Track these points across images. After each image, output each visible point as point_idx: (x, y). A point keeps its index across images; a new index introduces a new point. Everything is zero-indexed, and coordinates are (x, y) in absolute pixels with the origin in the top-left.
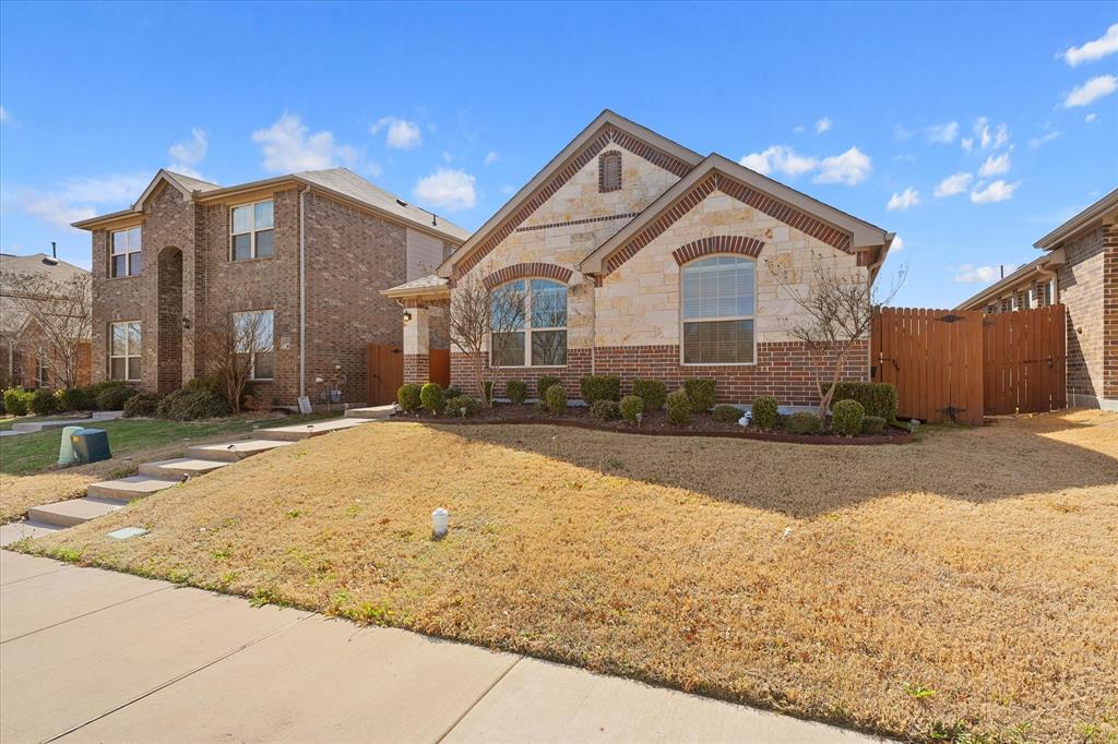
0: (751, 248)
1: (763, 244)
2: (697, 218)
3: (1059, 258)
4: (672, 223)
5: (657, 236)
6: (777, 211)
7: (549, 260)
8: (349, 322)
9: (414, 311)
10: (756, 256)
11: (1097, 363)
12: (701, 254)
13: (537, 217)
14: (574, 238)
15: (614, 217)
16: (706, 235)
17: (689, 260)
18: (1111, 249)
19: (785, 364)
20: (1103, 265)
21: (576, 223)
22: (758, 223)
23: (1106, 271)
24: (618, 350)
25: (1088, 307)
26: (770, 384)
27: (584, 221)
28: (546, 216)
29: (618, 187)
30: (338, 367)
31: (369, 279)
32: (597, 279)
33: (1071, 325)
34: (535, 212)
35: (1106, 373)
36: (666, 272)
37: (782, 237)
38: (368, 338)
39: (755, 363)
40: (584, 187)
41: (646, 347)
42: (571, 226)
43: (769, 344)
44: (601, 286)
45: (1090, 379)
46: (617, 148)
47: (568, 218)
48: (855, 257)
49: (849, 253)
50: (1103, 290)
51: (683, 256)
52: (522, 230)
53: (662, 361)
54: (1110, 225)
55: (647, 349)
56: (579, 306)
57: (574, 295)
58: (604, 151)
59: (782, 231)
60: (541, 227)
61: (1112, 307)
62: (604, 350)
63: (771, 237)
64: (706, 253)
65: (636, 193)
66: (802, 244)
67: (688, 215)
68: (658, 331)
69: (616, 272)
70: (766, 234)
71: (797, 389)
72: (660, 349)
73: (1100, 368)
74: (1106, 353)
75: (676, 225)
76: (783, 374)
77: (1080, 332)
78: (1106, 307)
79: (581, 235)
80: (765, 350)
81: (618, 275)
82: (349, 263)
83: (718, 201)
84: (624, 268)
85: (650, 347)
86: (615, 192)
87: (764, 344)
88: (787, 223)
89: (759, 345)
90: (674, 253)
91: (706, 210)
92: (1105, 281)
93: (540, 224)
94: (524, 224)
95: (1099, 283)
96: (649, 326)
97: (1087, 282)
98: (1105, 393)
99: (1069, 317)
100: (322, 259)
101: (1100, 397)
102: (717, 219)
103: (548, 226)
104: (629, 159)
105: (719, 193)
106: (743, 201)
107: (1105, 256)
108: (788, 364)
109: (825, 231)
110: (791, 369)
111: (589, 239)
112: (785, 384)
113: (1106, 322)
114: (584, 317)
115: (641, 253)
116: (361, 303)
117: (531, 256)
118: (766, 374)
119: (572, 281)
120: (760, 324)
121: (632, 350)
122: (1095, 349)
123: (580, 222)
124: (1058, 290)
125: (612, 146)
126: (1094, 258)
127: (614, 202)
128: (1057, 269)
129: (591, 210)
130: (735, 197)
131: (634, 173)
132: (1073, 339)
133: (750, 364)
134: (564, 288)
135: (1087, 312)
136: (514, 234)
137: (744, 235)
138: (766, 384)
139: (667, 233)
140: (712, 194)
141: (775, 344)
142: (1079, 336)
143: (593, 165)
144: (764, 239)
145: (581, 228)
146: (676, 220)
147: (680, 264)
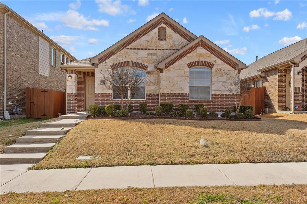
0: (210, 66)
1: (214, 64)
2: (195, 54)
3: (263, 75)
4: (187, 55)
5: (182, 58)
6: (218, 55)
7: (139, 61)
8: (20, 77)
9: (73, 75)
10: (212, 68)
11: (276, 102)
12: (196, 66)
13: (134, 44)
14: (149, 55)
15: (164, 49)
16: (197, 60)
17: (192, 67)
18: (279, 74)
19: (219, 100)
20: (278, 78)
21: (150, 49)
22: (212, 58)
23: (279, 79)
24: (169, 95)
25: (273, 87)
26: (216, 106)
27: (152, 49)
28: (138, 45)
29: (165, 39)
30: (17, 98)
31: (27, 57)
32: (161, 70)
33: (266, 92)
34: (133, 43)
35: (278, 104)
36: (185, 70)
37: (219, 63)
38: (26, 85)
39: (211, 100)
40: (152, 37)
41: (178, 94)
42: (148, 50)
43: (215, 94)
44: (163, 72)
45: (273, 105)
46: (165, 26)
47: (146, 47)
48: (237, 71)
49: (236, 70)
50: (278, 83)
51: (190, 65)
52: (128, 49)
53: (184, 98)
54: (279, 68)
55: (179, 95)
56: (151, 79)
57: (149, 74)
58: (160, 26)
59: (219, 61)
60: (136, 49)
61: (280, 88)
62: (164, 94)
63: (216, 63)
64: (197, 65)
65: (171, 43)
66: (224, 66)
67: (192, 53)
68: (182, 89)
69: (168, 68)
70: (215, 62)
71: (223, 107)
72: (183, 95)
73: (277, 103)
74: (278, 99)
75: (188, 55)
76: (219, 103)
77: (270, 94)
78: (279, 88)
79: (152, 54)
80: (214, 96)
81: (169, 69)
82: (20, 49)
83: (201, 50)
84: (171, 67)
85: (180, 94)
86: (164, 41)
87: (214, 94)
88: (220, 59)
89: (212, 94)
90: (187, 64)
91: (198, 52)
92: (278, 81)
93: (135, 48)
94: (129, 47)
95: (276, 82)
96: (180, 87)
97: (272, 81)
98: (278, 109)
99: (266, 90)
100: (12, 46)
101: (277, 110)
102: (201, 55)
103: (139, 49)
104: (169, 31)
105: (201, 47)
106: (208, 51)
107: (279, 75)
108: (220, 100)
109: (230, 63)
110: (221, 102)
111: (154, 56)
112: (220, 106)
113: (278, 92)
114: (153, 83)
115: (177, 63)
116: (24, 68)
117: (132, 59)
118: (214, 103)
119: (148, 69)
120: (213, 88)
121: (174, 95)
122: (275, 98)
123: (151, 49)
124: (262, 83)
125: (163, 25)
126: (275, 76)
127: (163, 44)
128: (262, 77)
129: (155, 45)
130: (206, 49)
131: (170, 36)
132: (267, 95)
133: (209, 100)
134: (144, 72)
135: (272, 89)
136: (124, 50)
137: (208, 61)
138: (215, 106)
139: (185, 58)
140: (199, 47)
141: (217, 94)
142: (270, 95)
143: (156, 30)
144: (214, 63)
145: (151, 51)
146: (188, 54)
147: (189, 68)
